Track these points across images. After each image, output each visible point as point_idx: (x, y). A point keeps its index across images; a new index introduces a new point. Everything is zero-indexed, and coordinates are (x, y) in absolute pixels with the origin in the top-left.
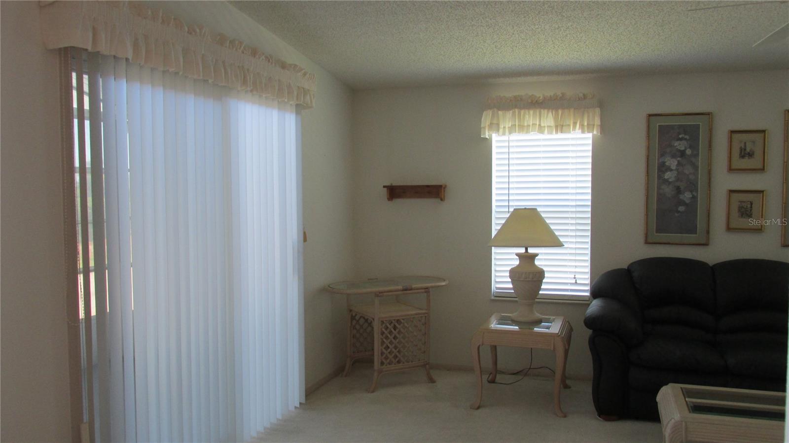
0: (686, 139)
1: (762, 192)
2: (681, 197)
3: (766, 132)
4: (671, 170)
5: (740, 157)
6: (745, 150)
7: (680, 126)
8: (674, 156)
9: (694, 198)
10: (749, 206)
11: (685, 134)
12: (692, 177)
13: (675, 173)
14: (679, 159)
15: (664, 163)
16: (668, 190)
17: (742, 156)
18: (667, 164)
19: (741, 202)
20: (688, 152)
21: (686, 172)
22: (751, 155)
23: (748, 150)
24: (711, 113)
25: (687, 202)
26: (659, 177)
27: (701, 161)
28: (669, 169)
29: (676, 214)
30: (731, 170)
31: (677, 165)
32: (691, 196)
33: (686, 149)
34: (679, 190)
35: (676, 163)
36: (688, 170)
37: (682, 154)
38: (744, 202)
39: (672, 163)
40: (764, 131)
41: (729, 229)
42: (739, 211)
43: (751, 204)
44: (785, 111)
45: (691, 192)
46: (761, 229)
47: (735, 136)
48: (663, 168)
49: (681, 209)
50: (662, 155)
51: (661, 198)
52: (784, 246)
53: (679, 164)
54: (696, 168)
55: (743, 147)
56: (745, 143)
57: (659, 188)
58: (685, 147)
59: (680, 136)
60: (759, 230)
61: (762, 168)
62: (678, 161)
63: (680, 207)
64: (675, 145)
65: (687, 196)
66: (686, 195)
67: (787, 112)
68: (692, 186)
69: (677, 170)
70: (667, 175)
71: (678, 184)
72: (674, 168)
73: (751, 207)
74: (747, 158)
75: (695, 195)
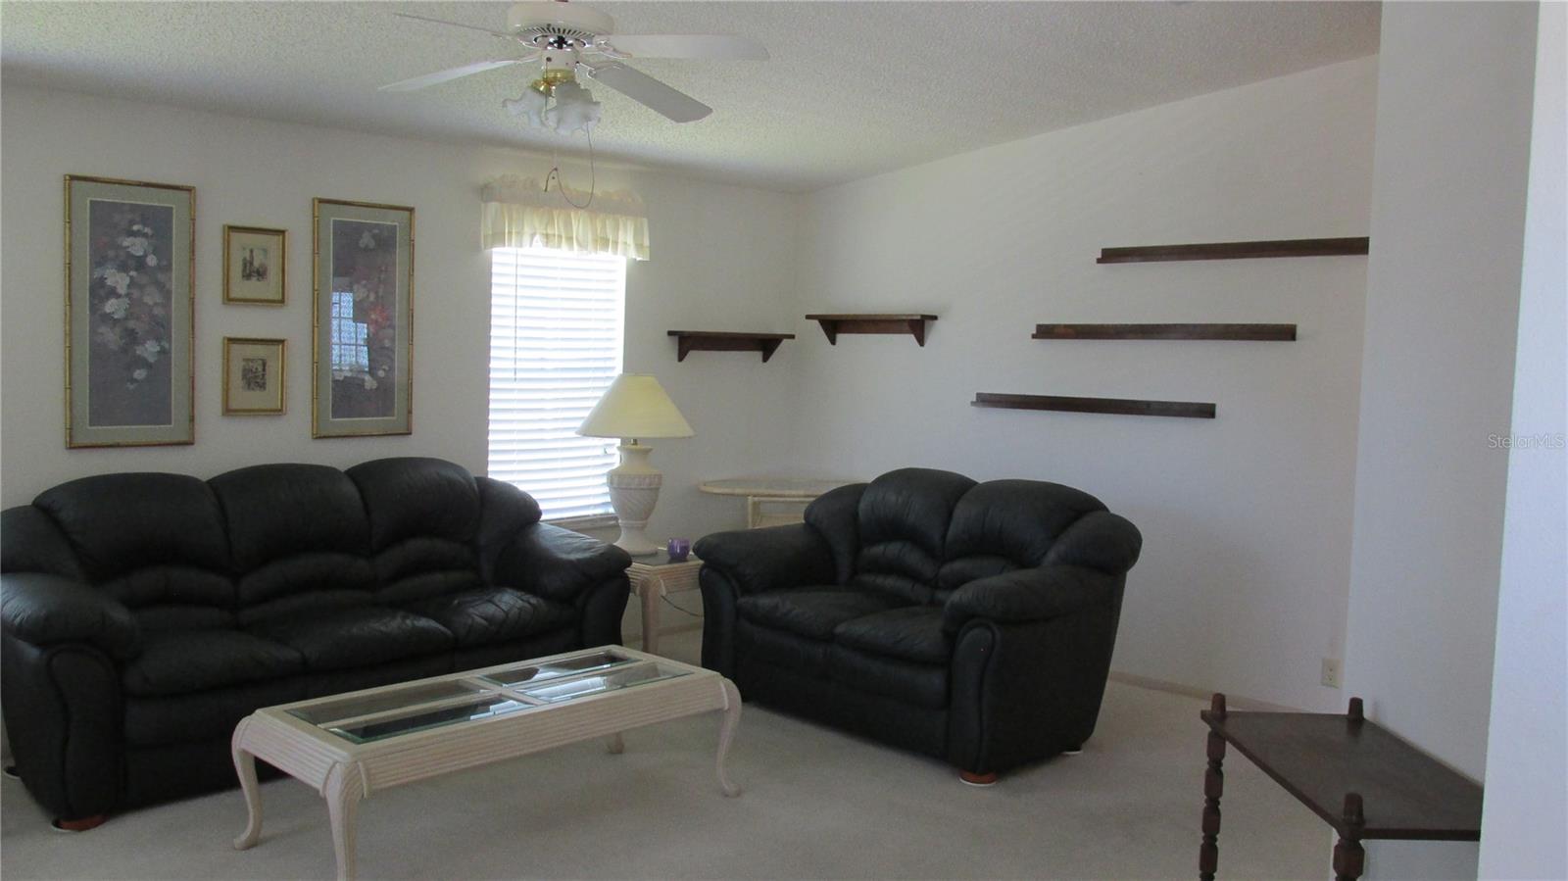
0: (145, 235)
1: (282, 342)
2: (139, 351)
3: (286, 234)
4: (119, 296)
5: (243, 276)
6: (251, 263)
7: (134, 208)
8: (123, 268)
9: (164, 353)
10: (260, 369)
11: (145, 225)
12: (157, 311)
13: (124, 303)
14: (133, 273)
15: (102, 279)
16: (111, 337)
17: (247, 276)
18: (109, 282)
19: (247, 360)
20: (152, 261)
21: (148, 300)
22: (261, 274)
23: (256, 264)
24: (194, 188)
25: (151, 360)
26: (93, 309)
27: (176, 281)
28: (113, 293)
29: (131, 387)
30: (229, 299)
31: (129, 286)
32: (158, 348)
33: (145, 256)
34: (132, 338)
35: (127, 281)
36: (151, 297)
37: (140, 263)
38: (252, 360)
39: (118, 280)
40: (283, 232)
41: (228, 411)
42: (244, 376)
43: (264, 364)
44: (313, 200)
45: (158, 339)
46: (281, 410)
47: (236, 237)
48: (100, 291)
49: (140, 374)
50: (99, 261)
51: (98, 354)
52: (317, 438)
53: (132, 284)
54: (167, 294)
55: (248, 258)
56: (252, 251)
57: (93, 332)
58: (145, 251)
59: (135, 228)
60: (278, 412)
61: (280, 298)
62: (131, 277)
63: (138, 372)
64: (125, 244)
65: (149, 349)
66: (147, 346)
67: (316, 202)
68: (160, 329)
69: (128, 295)
70: (111, 306)
71: (131, 324)
72: (122, 290)
73: (264, 370)
74: (254, 279)
75: (167, 346)
